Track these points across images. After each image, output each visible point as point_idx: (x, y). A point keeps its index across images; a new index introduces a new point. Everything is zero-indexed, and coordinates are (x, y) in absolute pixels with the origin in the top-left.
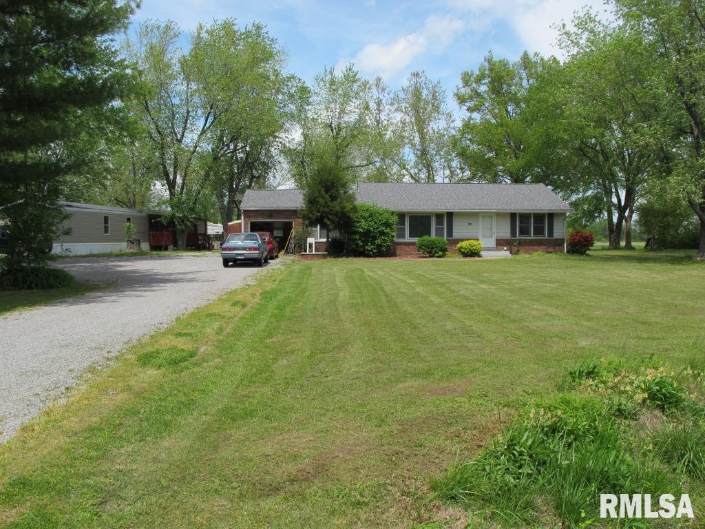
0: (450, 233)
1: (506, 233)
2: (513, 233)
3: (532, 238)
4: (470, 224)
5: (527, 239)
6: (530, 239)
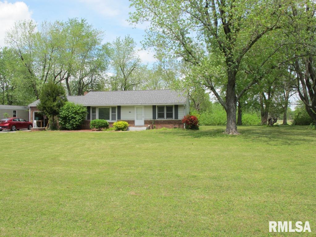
0: (119, 117)
1: (150, 117)
2: (154, 117)
3: (165, 119)
4: (130, 112)
5: (162, 120)
6: (163, 120)
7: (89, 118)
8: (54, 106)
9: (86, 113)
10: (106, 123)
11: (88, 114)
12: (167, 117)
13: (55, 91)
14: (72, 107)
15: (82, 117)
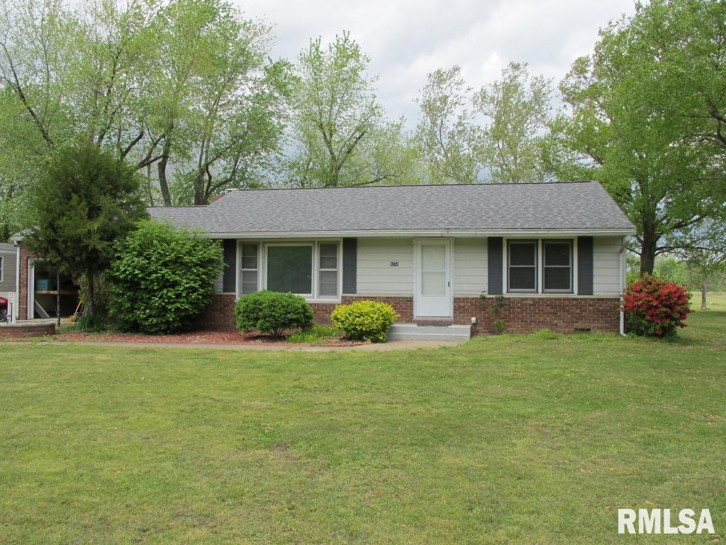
0: (350, 283)
1: (477, 284)
2: (494, 283)
3: (540, 295)
4: (394, 264)
5: (526, 299)
6: (533, 299)
7: (229, 284)
8: (89, 232)
9: (219, 263)
10: (303, 307)
11: (226, 270)
12: (548, 284)
13: (102, 177)
14: (164, 240)
15: (202, 280)
